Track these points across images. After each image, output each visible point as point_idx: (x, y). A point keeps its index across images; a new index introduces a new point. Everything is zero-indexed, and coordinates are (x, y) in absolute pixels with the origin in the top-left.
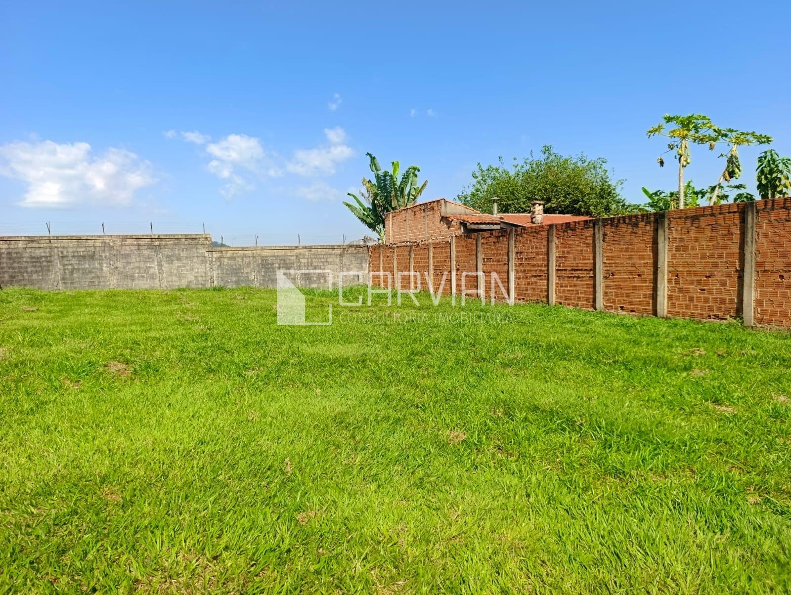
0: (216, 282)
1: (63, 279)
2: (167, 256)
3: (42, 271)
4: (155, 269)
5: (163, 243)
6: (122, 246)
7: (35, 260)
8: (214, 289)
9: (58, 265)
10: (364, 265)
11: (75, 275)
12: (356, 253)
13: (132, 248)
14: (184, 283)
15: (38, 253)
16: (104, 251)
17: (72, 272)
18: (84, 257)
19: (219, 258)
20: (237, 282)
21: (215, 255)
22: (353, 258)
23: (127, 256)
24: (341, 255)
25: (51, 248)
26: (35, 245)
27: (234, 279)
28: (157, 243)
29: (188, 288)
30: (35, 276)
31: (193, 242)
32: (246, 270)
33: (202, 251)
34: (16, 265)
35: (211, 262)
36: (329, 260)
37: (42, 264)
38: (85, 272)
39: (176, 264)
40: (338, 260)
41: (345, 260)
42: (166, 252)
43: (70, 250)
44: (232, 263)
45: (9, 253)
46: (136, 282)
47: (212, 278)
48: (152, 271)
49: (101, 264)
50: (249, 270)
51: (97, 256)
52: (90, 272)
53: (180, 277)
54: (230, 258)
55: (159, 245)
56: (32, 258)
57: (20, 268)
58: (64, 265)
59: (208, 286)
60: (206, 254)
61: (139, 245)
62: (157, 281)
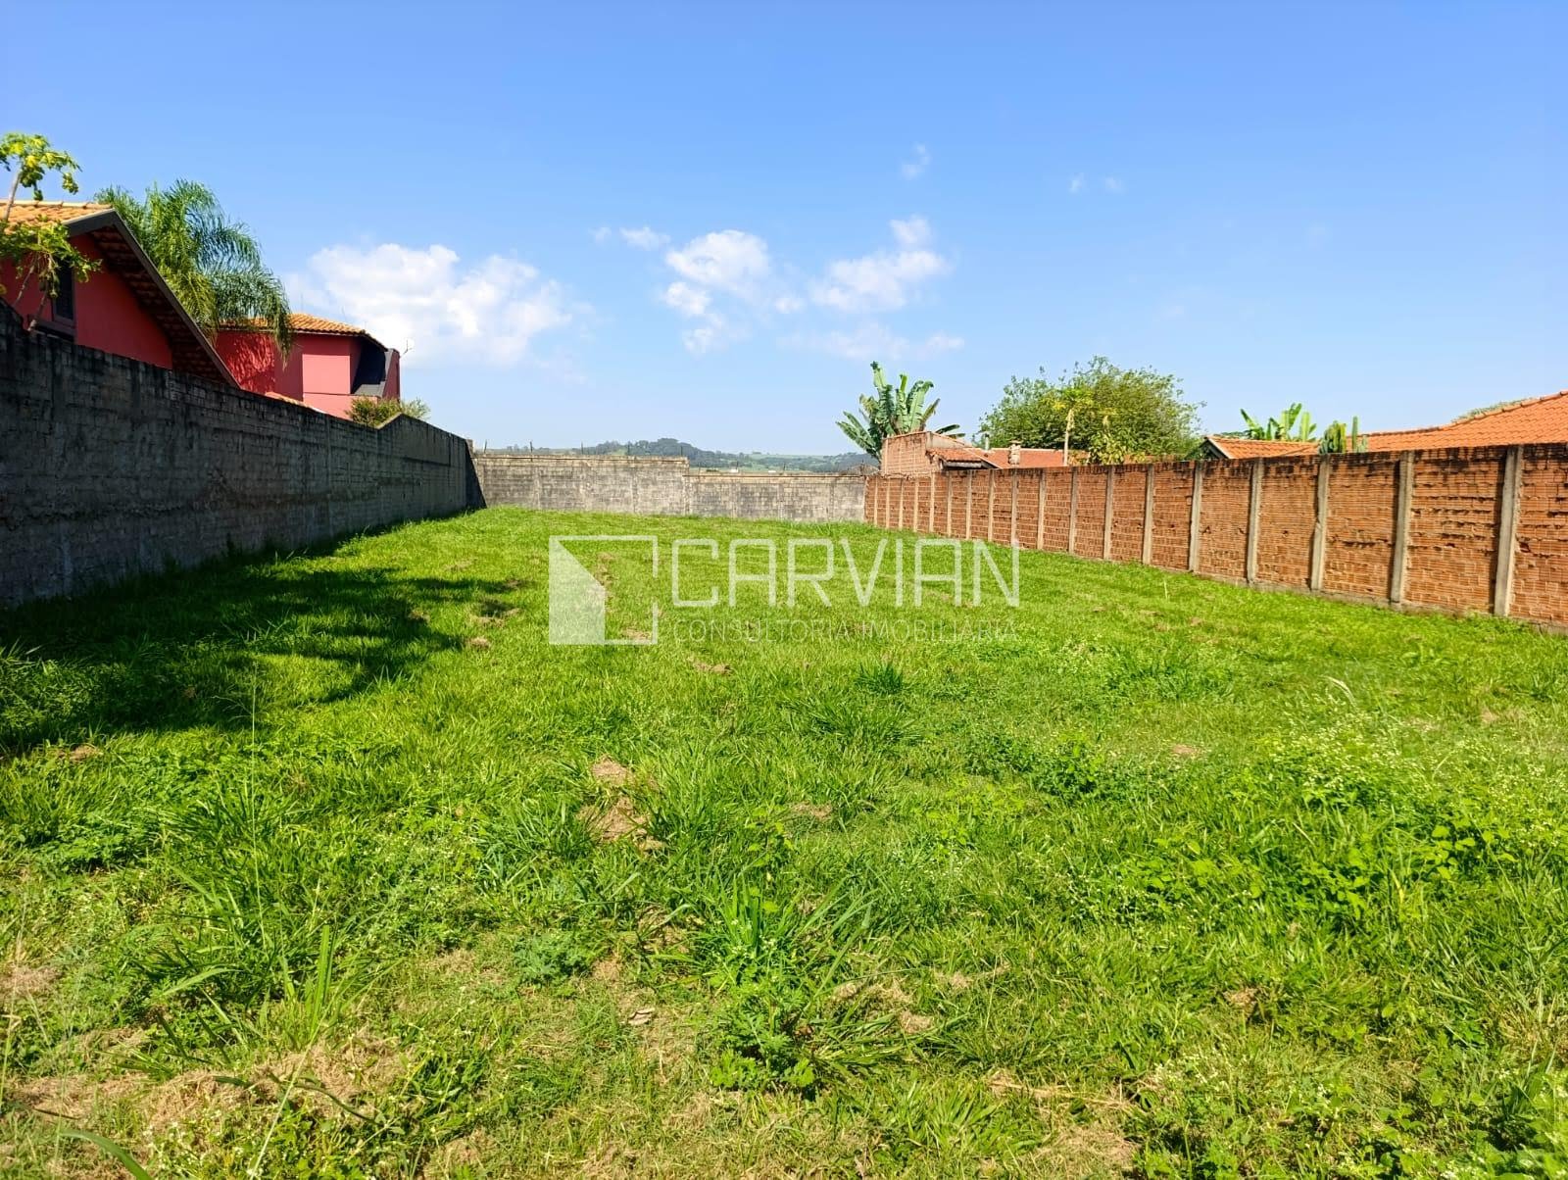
0: (691, 511)
1: (542, 499)
2: (643, 480)
3: (523, 490)
4: (630, 494)
5: (640, 465)
6: (598, 467)
7: (517, 478)
8: (690, 518)
9: (538, 484)
10: (859, 498)
11: (553, 496)
12: (852, 483)
13: (609, 469)
14: (658, 510)
15: (521, 471)
16: (581, 472)
17: (550, 493)
18: (562, 477)
19: (696, 484)
20: (713, 512)
21: (693, 480)
22: (846, 490)
23: (603, 478)
24: (833, 485)
25: (532, 466)
26: (518, 463)
27: (711, 508)
28: (633, 465)
29: (662, 515)
30: (516, 495)
31: (671, 465)
32: (724, 499)
33: (678, 475)
34: (500, 483)
35: (688, 487)
36: (818, 490)
37: (523, 483)
38: (562, 492)
39: (652, 488)
40: (828, 491)
41: (837, 492)
42: (642, 475)
43: (550, 470)
44: (710, 490)
45: (494, 471)
46: (611, 506)
47: (688, 505)
48: (627, 495)
49: (578, 486)
50: (727, 498)
51: (574, 477)
52: (568, 493)
53: (655, 502)
54: (707, 484)
55: (636, 468)
56: (514, 476)
57: (503, 486)
58: (543, 485)
59: (683, 514)
60: (683, 479)
61: (615, 466)
62: (631, 506)
